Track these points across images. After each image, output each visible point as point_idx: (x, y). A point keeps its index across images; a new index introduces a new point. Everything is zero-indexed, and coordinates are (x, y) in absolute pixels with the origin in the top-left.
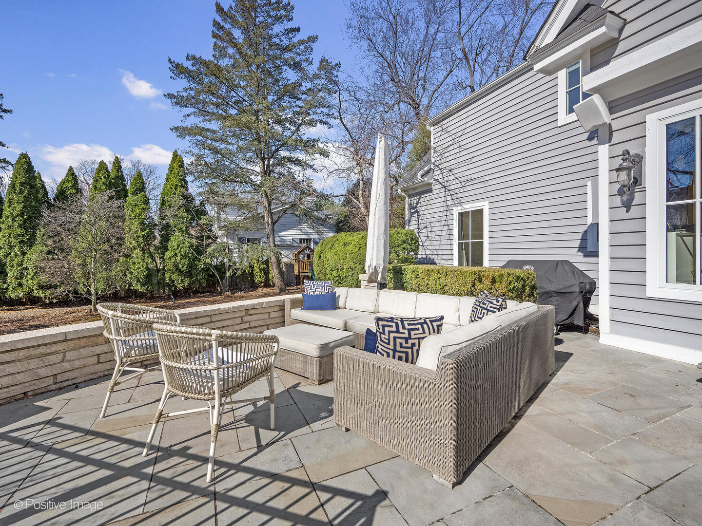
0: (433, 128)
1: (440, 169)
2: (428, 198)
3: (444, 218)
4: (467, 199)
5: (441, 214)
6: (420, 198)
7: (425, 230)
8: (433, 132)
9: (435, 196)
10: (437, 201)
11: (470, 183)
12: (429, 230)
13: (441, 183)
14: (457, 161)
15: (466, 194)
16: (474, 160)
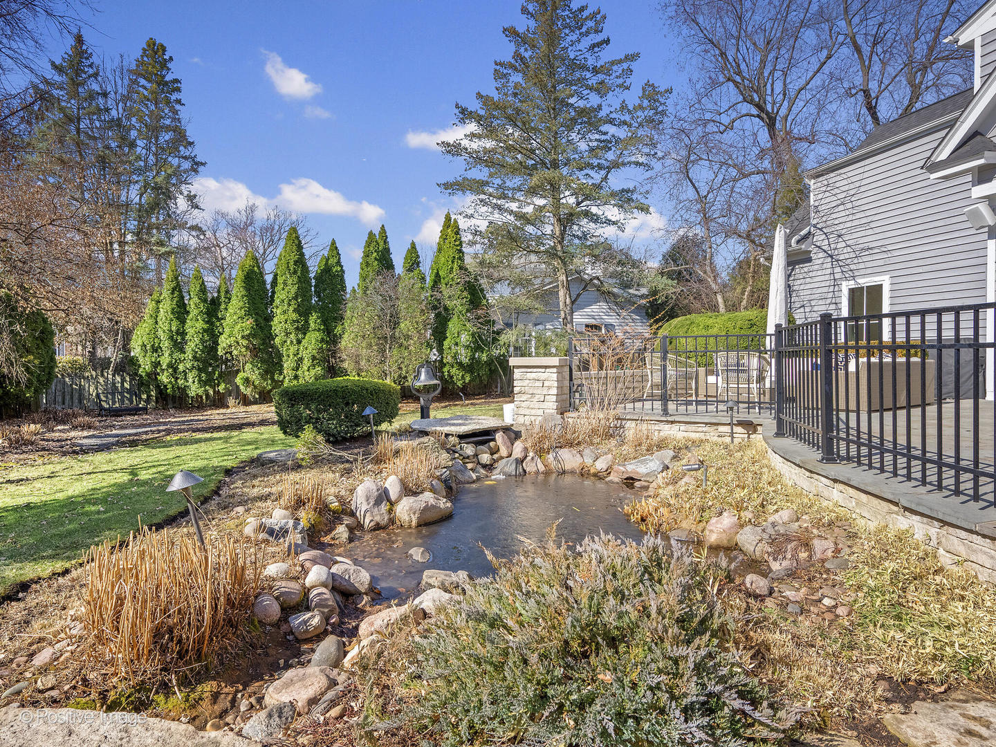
0: (813, 181)
1: (825, 234)
2: (806, 270)
3: (830, 295)
4: (862, 272)
5: (826, 290)
6: (793, 270)
7: (802, 310)
8: (812, 187)
9: (816, 267)
10: (819, 273)
11: (867, 253)
12: (807, 309)
13: (825, 251)
14: (849, 225)
15: (862, 266)
16: (872, 225)
